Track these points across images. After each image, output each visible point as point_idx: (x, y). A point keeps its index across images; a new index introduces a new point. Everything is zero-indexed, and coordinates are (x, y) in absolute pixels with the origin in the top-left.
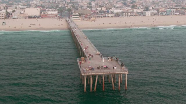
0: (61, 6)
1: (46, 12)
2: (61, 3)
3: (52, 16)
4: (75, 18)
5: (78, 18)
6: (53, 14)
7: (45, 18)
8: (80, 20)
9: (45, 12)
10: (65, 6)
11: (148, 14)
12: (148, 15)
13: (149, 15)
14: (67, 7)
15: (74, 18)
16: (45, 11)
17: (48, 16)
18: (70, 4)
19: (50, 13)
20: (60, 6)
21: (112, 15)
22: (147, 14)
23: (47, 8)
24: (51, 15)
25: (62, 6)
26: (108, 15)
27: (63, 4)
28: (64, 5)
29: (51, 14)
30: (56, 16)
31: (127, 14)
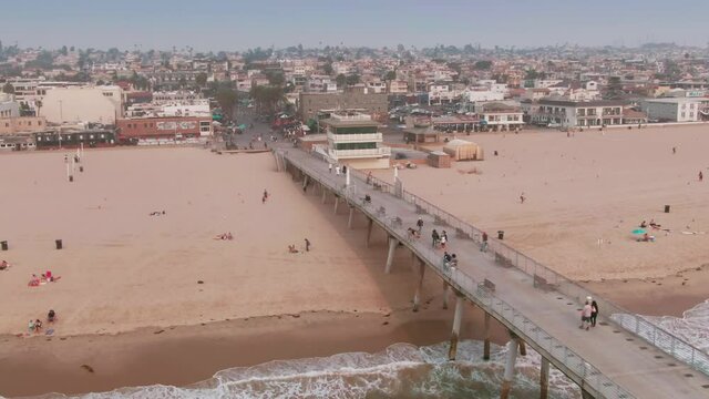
0: (216, 80)
1: (149, 105)
2: (215, 67)
3: (184, 125)
4: (352, 146)
5: (372, 145)
6: (187, 118)
7: (141, 142)
8: (385, 163)
9: (145, 106)
10: (233, 78)
11: (687, 114)
12: (687, 118)
13: (692, 115)
14: (239, 84)
15: (341, 147)
16: (149, 99)
17: (160, 126)
18: (250, 73)
19: (170, 110)
20: (211, 79)
21: (516, 119)
22: (683, 115)
23: (156, 89)
24: (174, 126)
25: (219, 79)
26: (491, 118)
27: (221, 70)
28: (228, 74)
29: (177, 118)
30: (205, 125)
31: (591, 112)
